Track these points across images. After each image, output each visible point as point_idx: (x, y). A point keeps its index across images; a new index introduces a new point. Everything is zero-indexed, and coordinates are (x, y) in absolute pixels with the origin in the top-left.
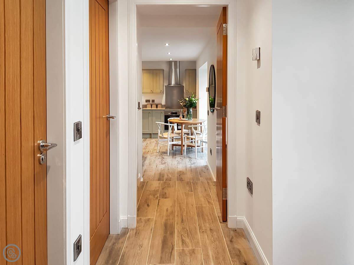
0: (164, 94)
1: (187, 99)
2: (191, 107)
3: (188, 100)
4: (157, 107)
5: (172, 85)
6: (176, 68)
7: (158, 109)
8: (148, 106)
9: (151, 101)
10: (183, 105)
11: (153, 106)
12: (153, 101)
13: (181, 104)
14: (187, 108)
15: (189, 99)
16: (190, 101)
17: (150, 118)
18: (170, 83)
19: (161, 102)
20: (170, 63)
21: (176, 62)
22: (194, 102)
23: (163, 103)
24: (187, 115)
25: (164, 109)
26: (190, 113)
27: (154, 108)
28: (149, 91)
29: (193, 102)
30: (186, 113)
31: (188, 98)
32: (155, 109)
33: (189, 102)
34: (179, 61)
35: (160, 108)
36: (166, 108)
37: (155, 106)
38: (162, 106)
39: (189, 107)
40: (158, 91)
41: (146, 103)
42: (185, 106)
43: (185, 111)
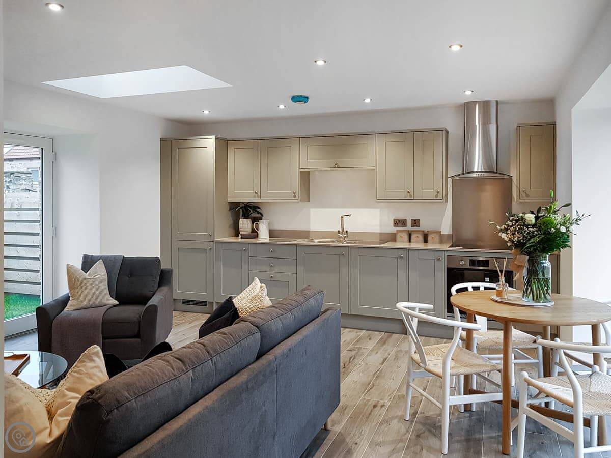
0: (447, 201)
1: (530, 218)
2: (544, 251)
3: (533, 221)
4: (426, 241)
5: (474, 175)
6: (485, 122)
7: (430, 246)
8: (398, 236)
9: (409, 223)
10: (510, 240)
11: (413, 237)
12: (416, 223)
13: (504, 236)
14: (528, 254)
15: (537, 218)
16: (542, 225)
17: (402, 274)
18: (466, 169)
19: (441, 227)
20: (467, 108)
21: (485, 105)
22: (563, 229)
23: (446, 228)
24: (529, 283)
25: (446, 247)
26: (541, 276)
27: (418, 244)
28: (402, 194)
29: (558, 230)
30: (525, 272)
31: (532, 213)
32: (421, 246)
33: (540, 229)
34: (497, 102)
35: (433, 243)
36: (452, 246)
37: (421, 238)
38: (442, 239)
39: (535, 250)
40: (430, 193)
41: (394, 229)
42: (519, 245)
43: (520, 267)
